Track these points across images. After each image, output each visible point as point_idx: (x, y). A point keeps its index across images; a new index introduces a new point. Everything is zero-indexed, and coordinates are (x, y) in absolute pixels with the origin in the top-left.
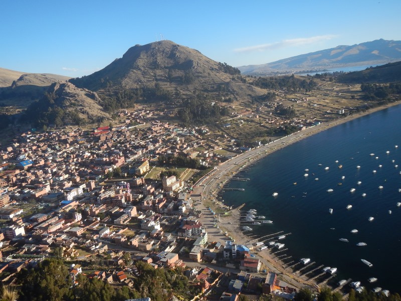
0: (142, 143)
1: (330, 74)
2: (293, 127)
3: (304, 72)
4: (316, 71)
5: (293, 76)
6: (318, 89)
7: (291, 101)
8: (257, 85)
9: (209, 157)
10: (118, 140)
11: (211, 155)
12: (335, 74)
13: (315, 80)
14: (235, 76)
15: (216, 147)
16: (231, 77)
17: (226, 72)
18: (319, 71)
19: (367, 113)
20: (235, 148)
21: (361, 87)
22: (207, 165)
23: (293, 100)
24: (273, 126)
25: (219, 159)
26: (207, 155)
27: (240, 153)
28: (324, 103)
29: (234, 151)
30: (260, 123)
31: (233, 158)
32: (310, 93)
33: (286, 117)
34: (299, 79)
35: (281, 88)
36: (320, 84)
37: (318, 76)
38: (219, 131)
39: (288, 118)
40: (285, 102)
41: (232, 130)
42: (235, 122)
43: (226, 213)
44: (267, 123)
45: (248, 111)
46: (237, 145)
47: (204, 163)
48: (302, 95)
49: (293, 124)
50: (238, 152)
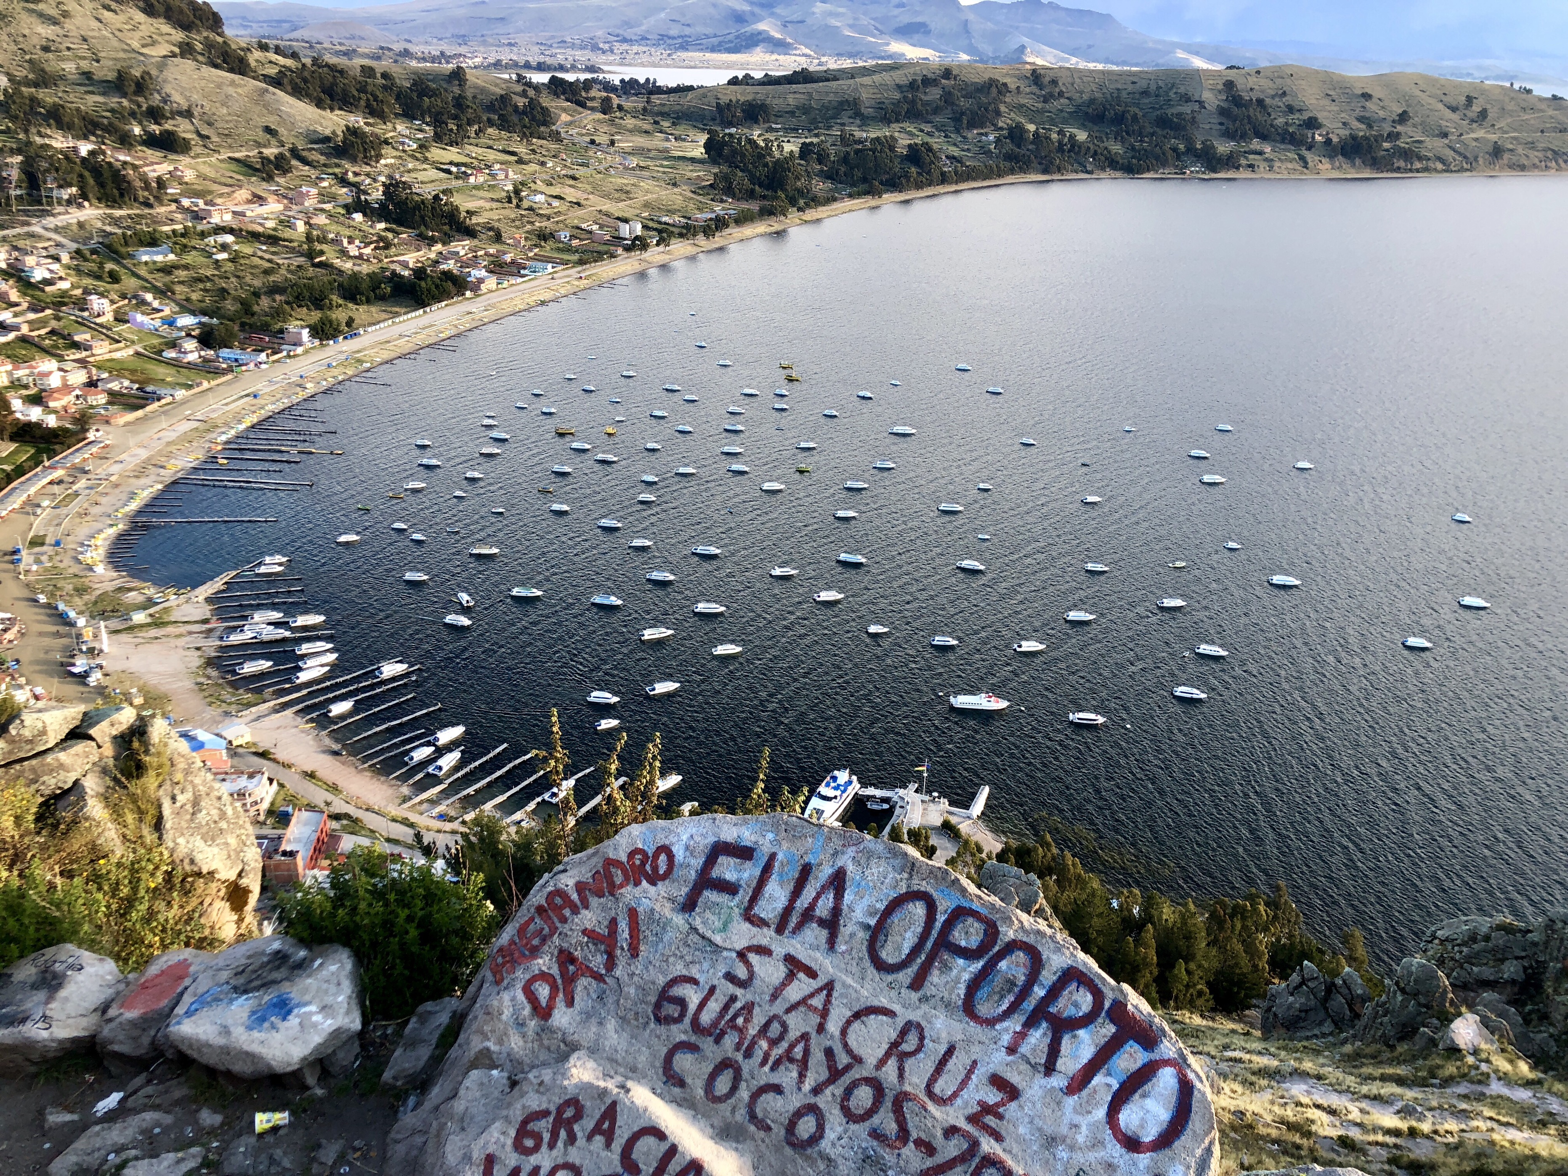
1: (607, 87)
2: (447, 275)
3: (508, 65)
4: (561, 68)
5: (458, 75)
6: (556, 137)
7: (448, 172)
8: (297, 92)
9: (66, 388)
11: (79, 377)
12: (630, 87)
13: (546, 101)
14: (198, 37)
15: (102, 350)
16: (180, 36)
18: (569, 68)
20: (192, 352)
21: (708, 146)
22: (52, 421)
23: (454, 169)
24: (365, 269)
25: (115, 397)
26: (55, 381)
27: (218, 372)
28: (571, 194)
29: (190, 366)
30: (310, 255)
31: (180, 394)
32: (522, 150)
33: (421, 237)
34: (483, 90)
35: (409, 114)
36: (565, 117)
37: (557, 86)
38: (114, 278)
39: (432, 242)
40: (421, 176)
41: (182, 274)
42: (195, 242)
43: (139, 617)
44: (344, 253)
45: (258, 199)
46: (206, 339)
47: (35, 414)
48: (491, 155)
49: (450, 265)
50: (208, 369)
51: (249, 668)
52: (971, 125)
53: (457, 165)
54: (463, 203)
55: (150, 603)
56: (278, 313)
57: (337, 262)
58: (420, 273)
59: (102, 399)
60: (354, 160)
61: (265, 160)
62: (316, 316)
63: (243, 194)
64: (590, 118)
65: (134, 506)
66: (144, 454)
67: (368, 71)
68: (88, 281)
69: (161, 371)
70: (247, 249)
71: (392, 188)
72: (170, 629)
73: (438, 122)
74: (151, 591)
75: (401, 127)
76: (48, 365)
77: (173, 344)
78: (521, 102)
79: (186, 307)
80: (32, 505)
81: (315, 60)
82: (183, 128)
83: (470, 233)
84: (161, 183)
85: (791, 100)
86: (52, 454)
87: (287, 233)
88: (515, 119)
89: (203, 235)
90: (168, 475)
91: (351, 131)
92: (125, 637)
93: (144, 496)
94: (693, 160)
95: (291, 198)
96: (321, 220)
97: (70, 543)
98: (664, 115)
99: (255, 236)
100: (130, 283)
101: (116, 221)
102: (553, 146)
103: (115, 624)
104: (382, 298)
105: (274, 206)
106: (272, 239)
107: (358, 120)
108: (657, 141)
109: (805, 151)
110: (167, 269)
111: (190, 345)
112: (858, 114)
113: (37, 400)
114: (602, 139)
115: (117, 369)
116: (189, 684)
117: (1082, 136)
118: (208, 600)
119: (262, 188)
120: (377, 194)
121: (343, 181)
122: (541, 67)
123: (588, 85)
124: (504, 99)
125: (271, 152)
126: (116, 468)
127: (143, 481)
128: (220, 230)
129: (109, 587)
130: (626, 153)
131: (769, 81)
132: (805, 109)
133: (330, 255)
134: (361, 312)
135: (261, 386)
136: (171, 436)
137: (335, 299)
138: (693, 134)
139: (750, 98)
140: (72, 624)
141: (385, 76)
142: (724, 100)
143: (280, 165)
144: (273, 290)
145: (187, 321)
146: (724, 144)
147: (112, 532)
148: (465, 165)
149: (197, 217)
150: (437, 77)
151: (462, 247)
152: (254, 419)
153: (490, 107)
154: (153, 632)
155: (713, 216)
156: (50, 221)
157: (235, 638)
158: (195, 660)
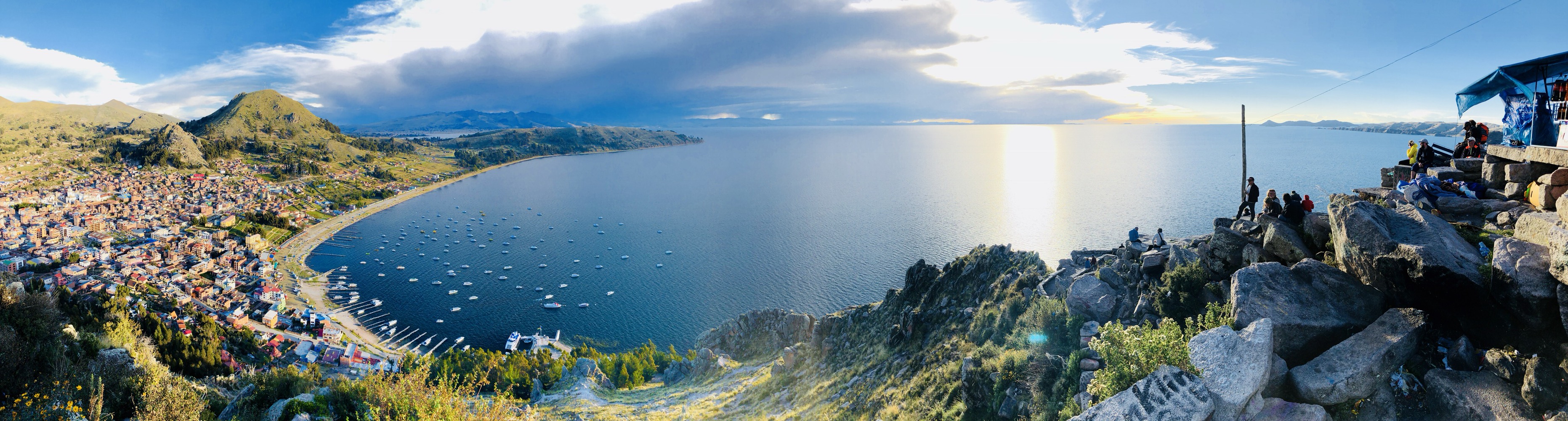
0: (233, 196)
1: (428, 140)
2: (389, 191)
3: (404, 136)
4: (416, 136)
5: (392, 140)
7: (389, 164)
8: (356, 146)
9: (300, 218)
11: (303, 216)
12: (433, 140)
13: (413, 144)
14: (335, 135)
15: (309, 209)
16: (332, 134)
17: (326, 129)
18: (419, 135)
20: (328, 210)
21: (455, 154)
22: (296, 226)
23: (391, 164)
24: (369, 189)
25: (310, 221)
26: (298, 216)
27: (333, 216)
28: (420, 168)
29: (327, 214)
30: (356, 187)
31: (325, 221)
32: (408, 157)
33: (383, 181)
34: (398, 143)
35: (380, 150)
36: (418, 148)
37: (416, 141)
38: (313, 192)
39: (386, 182)
40: (383, 166)
41: (327, 191)
42: (331, 183)
43: (310, 279)
44: (364, 185)
45: (346, 173)
46: (331, 208)
47: (293, 224)
48: (400, 159)
49: (390, 188)
50: (331, 215)
51: (336, 297)
52: (522, 145)
54: (393, 172)
55: (313, 276)
56: (347, 201)
57: (362, 188)
58: (383, 191)
59: (307, 221)
60: (367, 162)
61: (347, 163)
62: (357, 202)
63: (342, 172)
64: (424, 148)
65: (312, 249)
66: (315, 236)
67: (371, 140)
68: (308, 193)
69: (321, 215)
70: (342, 185)
71: (376, 169)
72: (317, 283)
73: (387, 151)
74: (314, 272)
75: (379, 153)
76: (297, 212)
77: (324, 208)
78: (407, 145)
79: (327, 200)
80: (290, 246)
81: (359, 138)
82: (330, 156)
83: (395, 180)
84: (325, 170)
85: (475, 141)
86: (295, 234)
87: (351, 181)
88: (405, 149)
89: (333, 182)
90: (320, 242)
91: (367, 155)
92: (306, 284)
93: (314, 247)
94: (451, 158)
95: (353, 172)
96: (359, 177)
97: (297, 257)
98: (443, 146)
99: (344, 182)
100: (316, 193)
101: (315, 179)
102: (415, 156)
103: (304, 280)
104: (373, 197)
105: (349, 175)
106: (348, 183)
107: (368, 152)
108: (441, 153)
109: (480, 154)
110: (324, 190)
111: (328, 209)
112: (492, 144)
113: (294, 220)
114: (427, 153)
115: (312, 215)
116: (321, 299)
117: (550, 146)
118: (328, 277)
119: (345, 169)
120: (372, 171)
121: (364, 168)
122: (411, 136)
123: (423, 139)
124: (403, 145)
125: (349, 161)
126: (309, 239)
127: (315, 243)
128: (336, 181)
129: (304, 270)
130: (434, 157)
131: (469, 136)
132: (479, 143)
133: (361, 186)
134: (368, 201)
135: (343, 220)
136: (321, 231)
137: (362, 197)
138: (451, 151)
139: (464, 141)
140: (295, 278)
141: (375, 141)
142: (458, 142)
143: (350, 164)
144: (347, 196)
145: (327, 203)
146: (459, 153)
147: (306, 255)
149: (332, 177)
150: (386, 140)
151: (393, 183)
152: (341, 229)
153: (399, 147)
154: (313, 284)
155: (458, 172)
156: (302, 178)
157: (334, 288)
158: (323, 293)
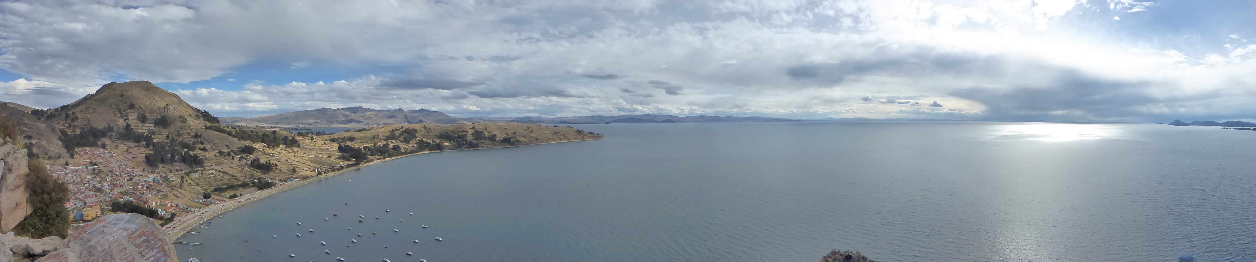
0: (98, 185)
1: (312, 134)
2: (268, 182)
5: (275, 132)
6: (299, 146)
7: (270, 155)
8: (235, 137)
9: (171, 207)
10: (72, 180)
11: (174, 204)
12: (318, 134)
14: (214, 125)
15: (181, 198)
16: (209, 124)
17: (204, 119)
19: (341, 172)
20: (201, 199)
21: (339, 147)
23: (271, 155)
24: (247, 180)
26: (169, 205)
27: (207, 205)
32: (290, 149)
33: (261, 172)
34: (280, 135)
35: (262, 142)
36: (301, 142)
39: (264, 173)
40: (263, 157)
44: (242, 176)
46: (205, 196)
47: (163, 212)
48: (282, 151)
49: (269, 179)
50: (204, 204)
53: (272, 154)
54: (273, 163)
57: (240, 178)
58: (260, 181)
60: (247, 153)
61: (225, 153)
67: (252, 132)
71: (255, 160)
73: (269, 143)
75: (259, 144)
81: (240, 130)
82: (208, 145)
83: (274, 171)
85: (362, 135)
88: (288, 142)
91: (247, 146)
94: (335, 151)
98: (328, 140)
100: (190, 182)
102: (298, 149)
104: (250, 187)
107: (249, 143)
109: (365, 148)
112: (378, 139)
120: (252, 162)
123: (307, 133)
124: (285, 137)
125: (228, 151)
133: (238, 177)
134: (244, 191)
135: (216, 209)
137: (238, 188)
138: (335, 145)
139: (350, 135)
141: (256, 132)
142: (343, 136)
143: (228, 154)
146: (343, 147)
148: (275, 154)
150: (269, 133)
153: (282, 139)
155: (340, 166)
